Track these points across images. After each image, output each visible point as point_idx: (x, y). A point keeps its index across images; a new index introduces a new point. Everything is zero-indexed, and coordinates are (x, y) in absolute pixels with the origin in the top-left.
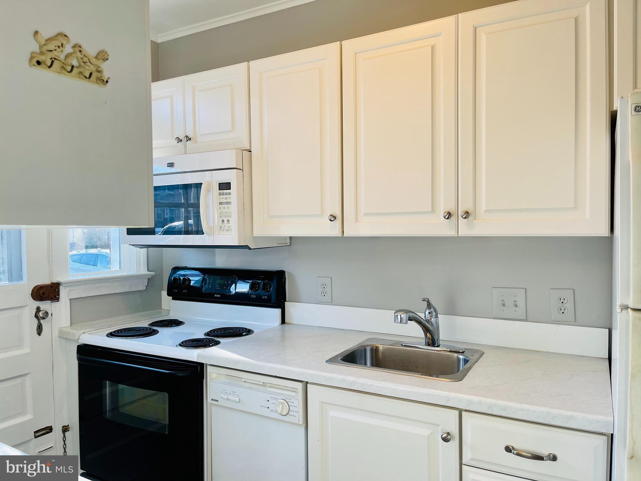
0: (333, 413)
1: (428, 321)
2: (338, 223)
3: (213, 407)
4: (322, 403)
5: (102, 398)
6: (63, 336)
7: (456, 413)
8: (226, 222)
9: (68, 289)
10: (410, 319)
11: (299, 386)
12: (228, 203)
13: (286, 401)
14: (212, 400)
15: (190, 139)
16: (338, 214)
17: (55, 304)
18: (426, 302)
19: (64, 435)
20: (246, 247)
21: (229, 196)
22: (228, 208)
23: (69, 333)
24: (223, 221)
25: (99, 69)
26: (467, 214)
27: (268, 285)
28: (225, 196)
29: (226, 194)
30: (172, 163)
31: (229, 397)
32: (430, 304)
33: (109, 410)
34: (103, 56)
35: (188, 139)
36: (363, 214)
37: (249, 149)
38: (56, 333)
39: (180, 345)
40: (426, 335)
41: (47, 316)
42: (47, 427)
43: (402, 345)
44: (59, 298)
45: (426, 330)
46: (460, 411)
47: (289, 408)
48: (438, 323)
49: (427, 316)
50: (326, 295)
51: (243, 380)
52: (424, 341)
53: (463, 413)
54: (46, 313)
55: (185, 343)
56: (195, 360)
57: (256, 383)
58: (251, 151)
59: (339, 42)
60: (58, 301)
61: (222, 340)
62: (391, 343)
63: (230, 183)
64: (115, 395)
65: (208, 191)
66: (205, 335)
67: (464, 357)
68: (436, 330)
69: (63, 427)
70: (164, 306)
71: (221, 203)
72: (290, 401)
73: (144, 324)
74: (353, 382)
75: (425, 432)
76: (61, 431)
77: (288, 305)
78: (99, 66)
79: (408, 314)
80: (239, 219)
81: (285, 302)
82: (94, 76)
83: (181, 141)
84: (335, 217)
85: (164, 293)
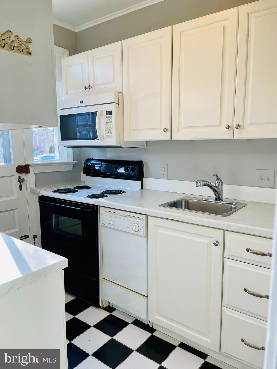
0: (160, 231)
1: (217, 187)
2: (169, 132)
3: (103, 228)
4: (155, 226)
5: (51, 224)
6: (32, 191)
7: (222, 231)
8: (110, 133)
9: (34, 168)
10: (205, 185)
11: (144, 217)
12: (110, 122)
13: (137, 224)
14: (102, 223)
15: (92, 87)
16: (169, 127)
17: (28, 176)
18: (216, 176)
19: (34, 240)
20: (120, 147)
21: (111, 118)
22: (111, 125)
23: (34, 190)
24: (108, 132)
25: (28, 47)
26: (238, 126)
27: (134, 168)
28: (109, 119)
29: (110, 117)
30: (82, 101)
31: (111, 222)
32: (218, 178)
33: (55, 230)
34: (29, 41)
35: (91, 87)
36: (182, 127)
37: (122, 92)
38: (29, 190)
39: (87, 197)
40: (215, 194)
41: (24, 181)
42: (26, 235)
43: (203, 200)
44: (29, 172)
45: (215, 191)
46: (224, 231)
47: (139, 228)
48: (222, 188)
49: (216, 184)
50: (164, 174)
51: (117, 214)
52: (214, 198)
53: (226, 232)
54: (24, 179)
55: (90, 196)
56: (94, 204)
57: (123, 215)
58: (123, 93)
59: (171, 26)
60: (29, 174)
61: (109, 196)
62: (197, 199)
63: (112, 111)
64: (57, 223)
65: (101, 116)
66: (101, 193)
67: (234, 206)
68: (221, 192)
69: (34, 236)
70: (82, 179)
71: (107, 123)
72: (140, 224)
73: (72, 187)
74: (170, 215)
75: (206, 241)
76: (33, 238)
77: (144, 179)
78: (27, 46)
79: (203, 182)
80: (116, 131)
81: (143, 178)
82: (25, 51)
83: (87, 88)
84: (167, 129)
85: (82, 172)
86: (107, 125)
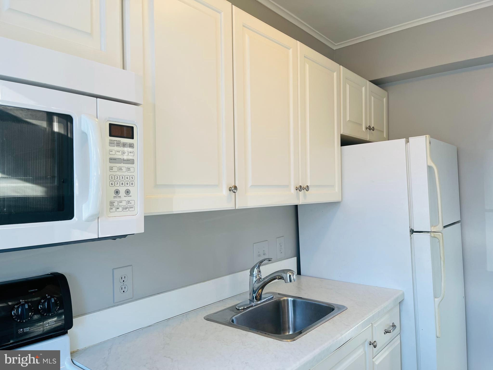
8: (122, 193)
21: (130, 149)
22: (129, 169)
24: (117, 192)
28: (121, 149)
29: (124, 145)
36: (250, 186)
71: (113, 160)
86: (111, 168)
